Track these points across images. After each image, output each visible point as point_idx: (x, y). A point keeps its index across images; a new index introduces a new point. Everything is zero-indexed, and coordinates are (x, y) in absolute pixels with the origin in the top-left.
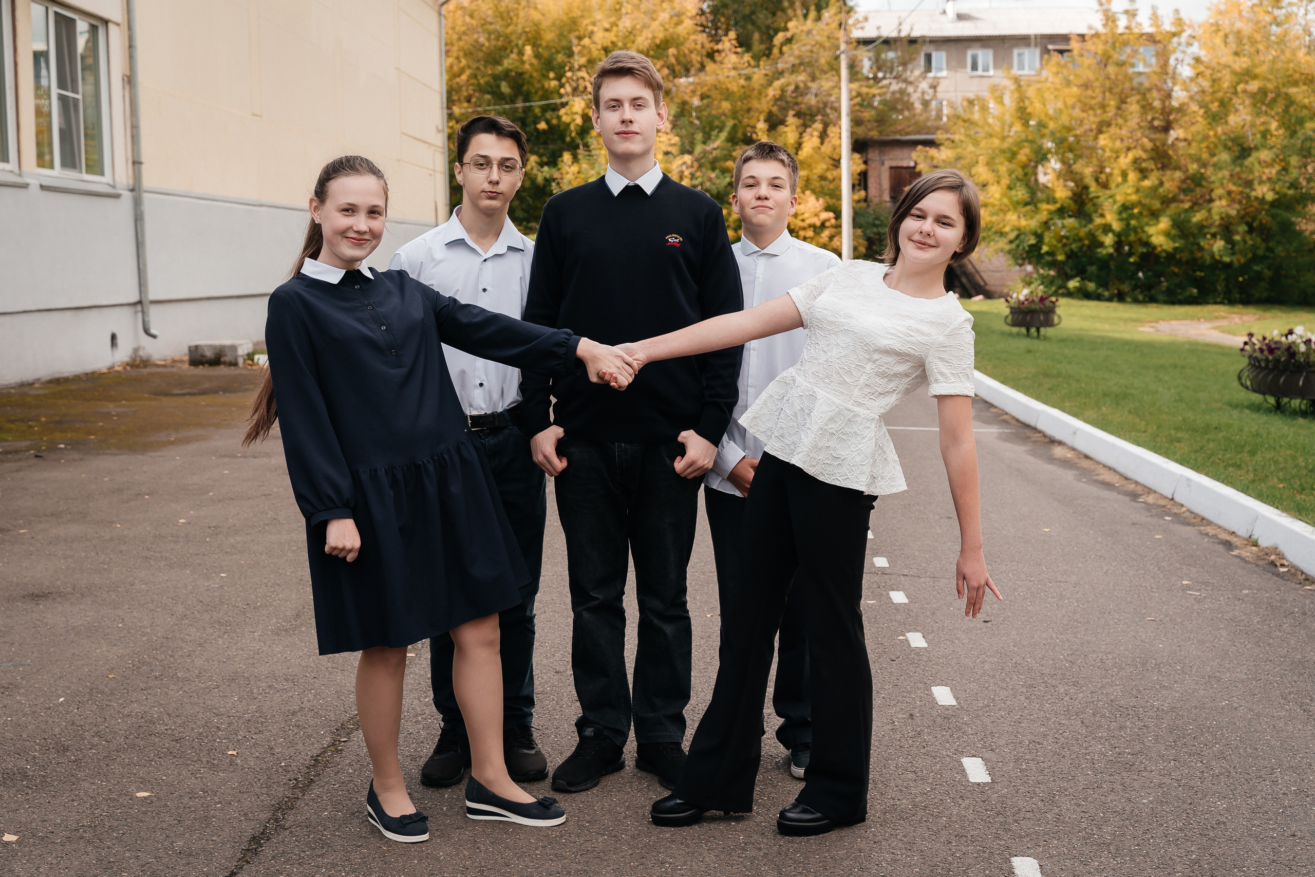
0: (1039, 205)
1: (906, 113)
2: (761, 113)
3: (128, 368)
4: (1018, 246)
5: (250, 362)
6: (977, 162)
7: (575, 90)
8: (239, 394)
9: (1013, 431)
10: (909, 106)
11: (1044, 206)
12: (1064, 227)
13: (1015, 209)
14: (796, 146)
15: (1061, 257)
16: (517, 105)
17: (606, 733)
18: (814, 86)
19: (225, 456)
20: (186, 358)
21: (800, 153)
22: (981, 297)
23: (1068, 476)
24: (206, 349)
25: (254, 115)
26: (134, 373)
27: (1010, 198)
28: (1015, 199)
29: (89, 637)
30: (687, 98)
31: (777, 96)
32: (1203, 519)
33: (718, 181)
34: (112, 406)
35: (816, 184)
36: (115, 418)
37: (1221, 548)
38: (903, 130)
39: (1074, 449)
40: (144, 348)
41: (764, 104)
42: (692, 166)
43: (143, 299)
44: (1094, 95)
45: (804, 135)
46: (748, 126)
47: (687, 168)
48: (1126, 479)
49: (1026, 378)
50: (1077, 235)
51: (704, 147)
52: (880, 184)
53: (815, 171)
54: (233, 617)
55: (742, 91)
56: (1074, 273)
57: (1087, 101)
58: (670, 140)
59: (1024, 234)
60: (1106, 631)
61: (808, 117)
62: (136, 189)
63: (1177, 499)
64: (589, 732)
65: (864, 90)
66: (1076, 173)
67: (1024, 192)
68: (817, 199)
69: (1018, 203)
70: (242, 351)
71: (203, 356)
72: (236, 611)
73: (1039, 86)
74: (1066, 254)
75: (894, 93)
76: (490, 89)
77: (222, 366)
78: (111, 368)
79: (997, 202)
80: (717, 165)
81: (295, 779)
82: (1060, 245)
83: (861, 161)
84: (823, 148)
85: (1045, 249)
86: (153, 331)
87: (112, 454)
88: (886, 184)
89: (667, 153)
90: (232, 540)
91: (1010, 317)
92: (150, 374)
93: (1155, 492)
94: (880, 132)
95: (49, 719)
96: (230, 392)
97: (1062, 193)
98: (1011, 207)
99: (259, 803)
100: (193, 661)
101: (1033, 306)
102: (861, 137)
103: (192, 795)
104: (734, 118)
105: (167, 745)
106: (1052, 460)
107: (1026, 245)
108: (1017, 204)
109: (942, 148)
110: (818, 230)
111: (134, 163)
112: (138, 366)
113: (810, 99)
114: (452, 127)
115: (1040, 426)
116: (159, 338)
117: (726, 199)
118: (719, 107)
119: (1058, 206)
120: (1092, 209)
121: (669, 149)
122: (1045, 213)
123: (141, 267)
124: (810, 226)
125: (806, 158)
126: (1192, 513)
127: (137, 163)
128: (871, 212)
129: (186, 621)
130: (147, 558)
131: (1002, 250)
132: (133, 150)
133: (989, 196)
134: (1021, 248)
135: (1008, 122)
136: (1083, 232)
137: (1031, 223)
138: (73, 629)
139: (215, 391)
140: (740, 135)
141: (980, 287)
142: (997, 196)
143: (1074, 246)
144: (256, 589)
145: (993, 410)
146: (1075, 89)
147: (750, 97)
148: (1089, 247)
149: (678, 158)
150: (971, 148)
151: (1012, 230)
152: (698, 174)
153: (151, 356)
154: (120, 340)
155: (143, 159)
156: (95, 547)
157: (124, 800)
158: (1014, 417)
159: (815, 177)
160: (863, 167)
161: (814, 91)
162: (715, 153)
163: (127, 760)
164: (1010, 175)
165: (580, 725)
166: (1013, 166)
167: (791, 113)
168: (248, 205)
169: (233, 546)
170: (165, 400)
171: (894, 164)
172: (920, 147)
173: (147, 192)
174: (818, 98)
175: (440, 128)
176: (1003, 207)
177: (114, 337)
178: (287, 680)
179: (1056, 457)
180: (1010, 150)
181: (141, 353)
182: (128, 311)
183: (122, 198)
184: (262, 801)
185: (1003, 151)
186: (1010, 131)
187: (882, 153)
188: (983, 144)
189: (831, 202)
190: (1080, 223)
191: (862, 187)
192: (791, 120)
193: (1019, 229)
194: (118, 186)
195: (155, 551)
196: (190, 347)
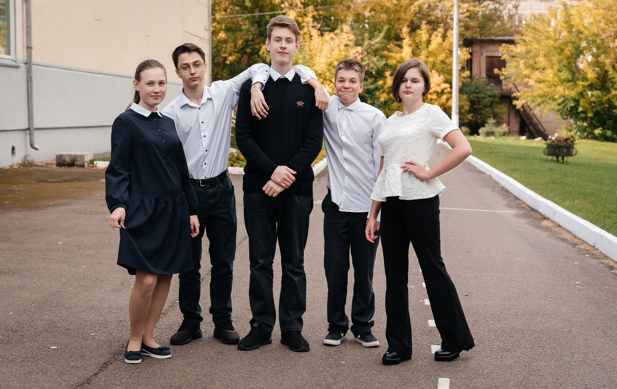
0: (577, 82)
1: (499, 23)
2: (406, 21)
3: (21, 167)
4: (564, 107)
5: (91, 165)
6: (539, 55)
7: (291, 5)
8: (86, 182)
9: (525, 212)
10: (500, 18)
11: (580, 83)
12: (592, 95)
13: (562, 84)
14: (427, 42)
15: (590, 115)
16: (255, 14)
17: (263, 326)
18: (440, 5)
19: (81, 213)
20: (55, 162)
21: (429, 47)
22: (540, 138)
23: (544, 235)
24: (66, 157)
25: (97, 20)
26: (25, 169)
27: (559, 77)
28: (563, 78)
29: (20, 290)
30: (360, 11)
31: (417, 11)
32: (606, 256)
33: (378, 63)
34: (15, 186)
35: (439, 66)
36: (18, 193)
37: (607, 269)
38: (496, 33)
39: (554, 222)
40: (30, 156)
41: (408, 15)
42: (362, 54)
43: (31, 127)
44: (613, 15)
45: (432, 35)
46: (398, 29)
47: (359, 55)
48: (575, 237)
49: (540, 184)
50: (601, 101)
51: (369, 41)
52: (480, 67)
53: (439, 58)
54: (90, 284)
55: (395, 7)
56: (598, 124)
57: (609, 18)
58: (349, 37)
59: (568, 99)
60: (525, 301)
61: (436, 24)
62: (28, 63)
63: (596, 247)
64: (255, 325)
65: (471, 8)
66: (601, 62)
67: (568, 73)
68: (439, 76)
69: (564, 80)
70: (87, 158)
71: (64, 161)
72: (91, 281)
73: (578, 8)
74: (593, 112)
75: (491, 10)
76: (239, 4)
77: (75, 167)
78: (11, 166)
79: (551, 80)
80: (378, 53)
81: (123, 345)
82: (590, 107)
83: (467, 53)
84: (444, 44)
85: (580, 109)
86: (36, 146)
87: (18, 211)
88: (484, 67)
89: (346, 45)
90: (87, 252)
91: (546, 150)
92: (34, 170)
93: (587, 243)
94: (481, 35)
95: (6, 320)
96: (81, 181)
97: (591, 75)
98: (559, 83)
99: (106, 352)
100: (72, 301)
101: (560, 144)
102: (469, 38)
103: (76, 348)
104: (389, 24)
105: (63, 331)
106: (539, 227)
107: (569, 107)
108: (562, 82)
109: (518, 45)
110: (439, 95)
111: (27, 48)
112: (27, 166)
113: (437, 13)
114: (215, 27)
115: (540, 210)
116: (39, 150)
117: (383, 74)
118: (380, 17)
119: (589, 82)
120: (610, 84)
121: (349, 43)
122: (581, 87)
123: (30, 108)
124: (434, 92)
125: (433, 50)
126: (601, 253)
127: (29, 48)
128: (474, 84)
129: (67, 285)
130: (44, 258)
131: (553, 109)
132: (27, 40)
133: (546, 75)
134: (566, 108)
135: (559, 30)
136: (605, 99)
137: (573, 93)
138: (12, 286)
139: (72, 181)
140: (393, 35)
141: (541, 132)
142: (551, 76)
143: (598, 108)
144: (101, 273)
145: (518, 201)
146: (601, 11)
147: (399, 11)
148: (608, 108)
149: (354, 48)
150: (536, 46)
151: (560, 97)
152: (366, 58)
153: (34, 160)
154: (17, 151)
155: (33, 46)
156: (16, 253)
157: (46, 349)
158: (528, 205)
159: (438, 62)
160: (469, 56)
161: (440, 8)
162: (377, 46)
163: (45, 336)
164: (559, 63)
165: (252, 322)
166: (561, 57)
167: (424, 22)
168: (92, 73)
169: (88, 255)
170: (44, 185)
171: (489, 54)
172: (504, 44)
173: (34, 65)
174: (443, 13)
175: (207, 28)
176: (555, 83)
177: (13, 148)
178: (117, 309)
179: (542, 226)
180: (560, 47)
181: (28, 158)
182: (21, 134)
183: (20, 68)
184: (108, 351)
185: (555, 48)
186: (560, 36)
187: (481, 47)
188: (543, 43)
189: (448, 77)
190: (602, 94)
191: (469, 69)
192: (424, 26)
193: (564, 97)
194: (18, 61)
195: (47, 256)
196: (57, 156)
